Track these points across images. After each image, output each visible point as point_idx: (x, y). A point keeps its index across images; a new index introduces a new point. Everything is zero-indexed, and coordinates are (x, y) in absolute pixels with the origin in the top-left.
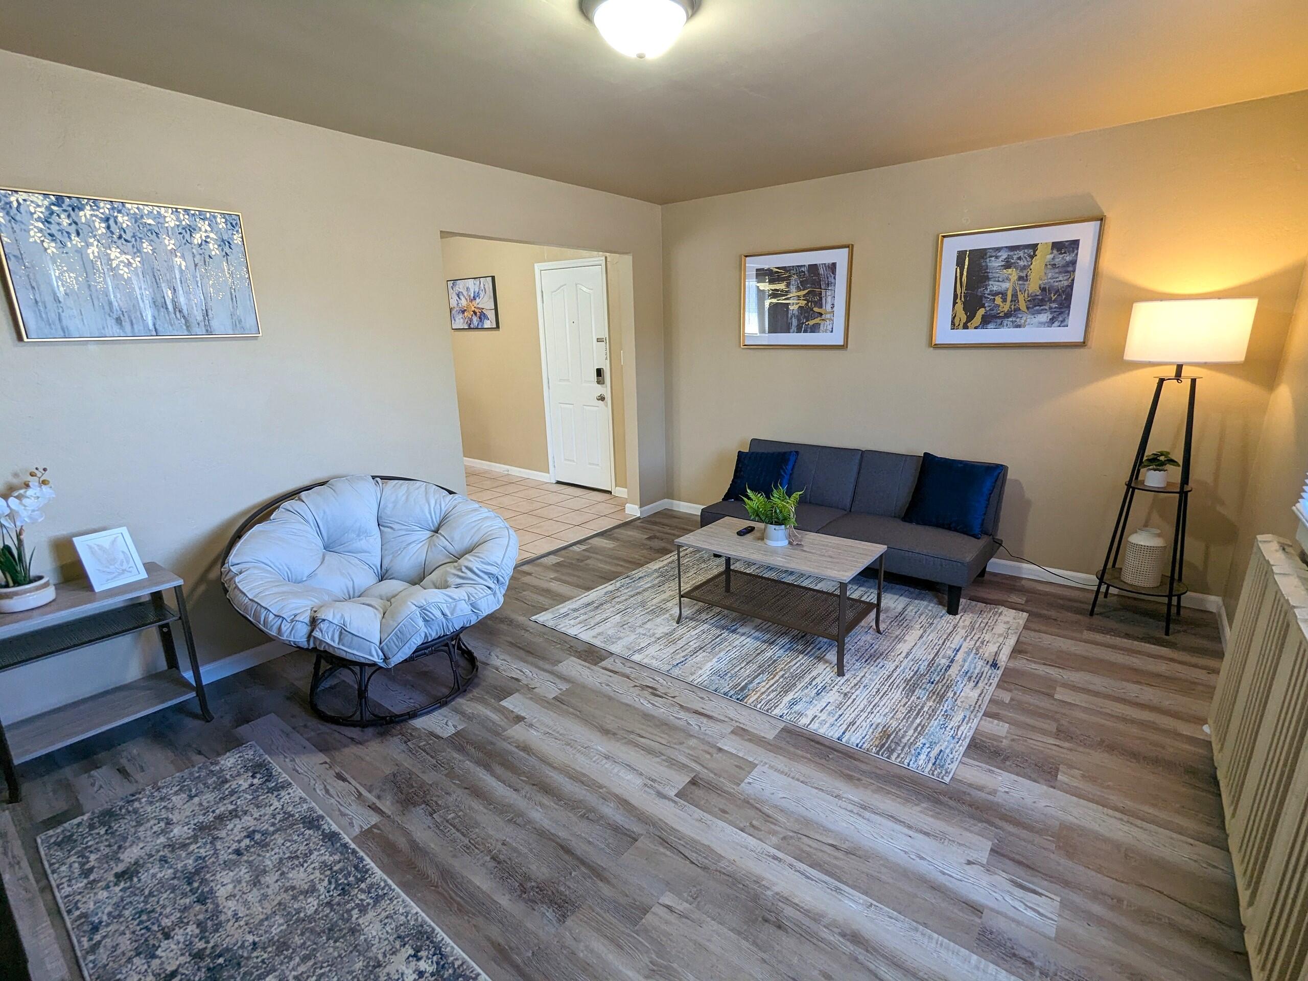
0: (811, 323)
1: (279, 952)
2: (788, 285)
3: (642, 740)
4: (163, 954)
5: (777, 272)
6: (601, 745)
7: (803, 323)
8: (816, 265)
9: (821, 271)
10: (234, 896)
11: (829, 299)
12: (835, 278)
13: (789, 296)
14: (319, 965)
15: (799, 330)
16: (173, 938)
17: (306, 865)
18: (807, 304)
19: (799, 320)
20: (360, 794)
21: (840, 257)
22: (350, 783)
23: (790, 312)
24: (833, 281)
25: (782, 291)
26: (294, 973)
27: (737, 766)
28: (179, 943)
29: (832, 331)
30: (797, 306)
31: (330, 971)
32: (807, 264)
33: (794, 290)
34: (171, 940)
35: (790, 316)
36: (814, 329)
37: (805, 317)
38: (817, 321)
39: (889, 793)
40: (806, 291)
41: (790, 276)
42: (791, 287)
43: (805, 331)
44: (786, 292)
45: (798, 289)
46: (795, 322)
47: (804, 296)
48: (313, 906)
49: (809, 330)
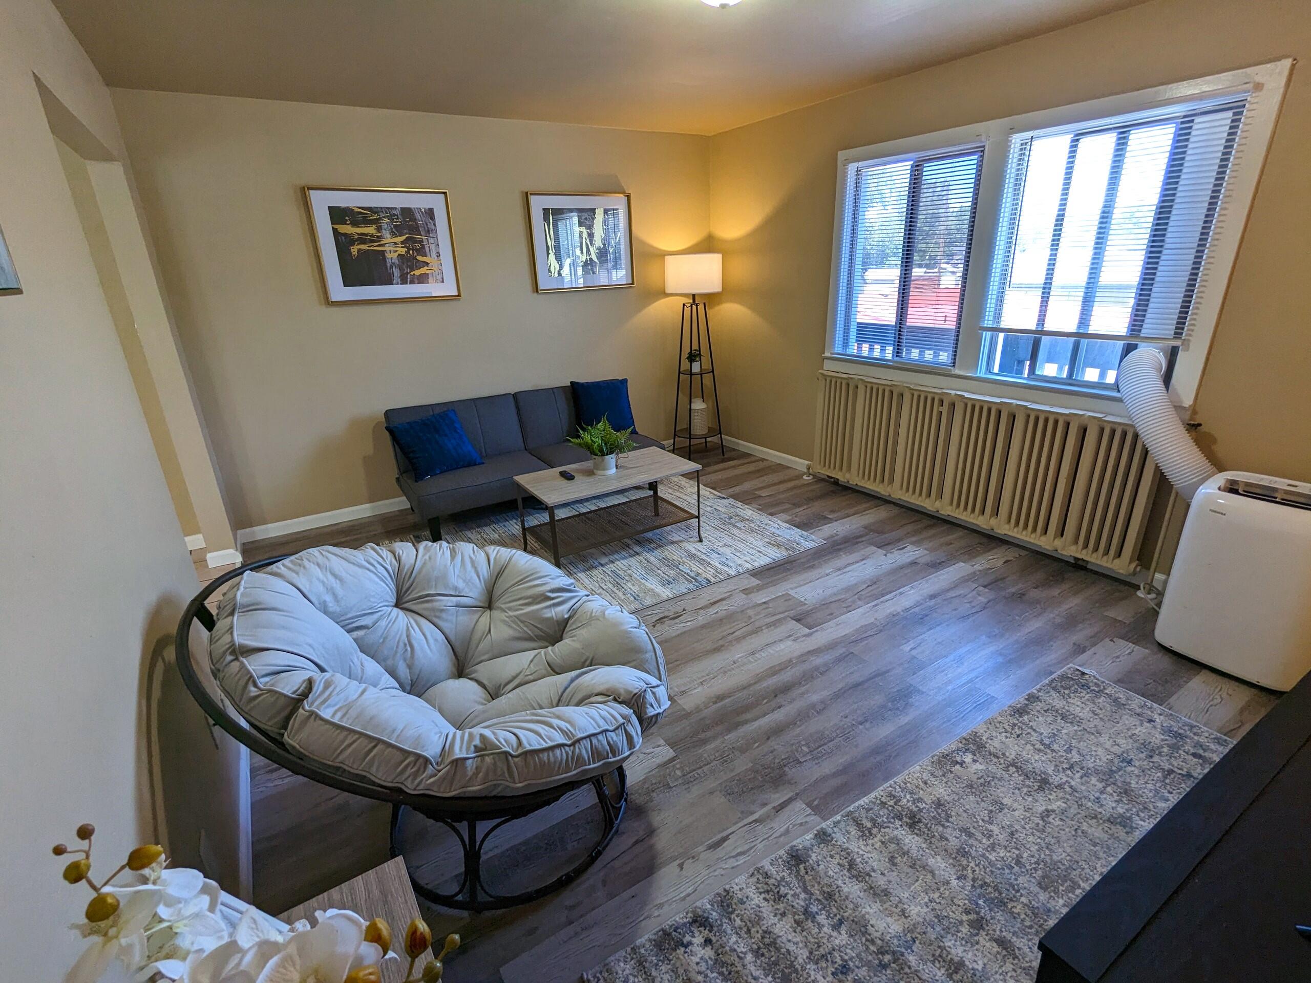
0: (417, 272)
1: (966, 854)
2: (379, 229)
3: (736, 633)
4: (980, 962)
5: (360, 213)
6: (737, 653)
7: (407, 273)
8: (410, 209)
9: (418, 216)
10: (903, 911)
11: (433, 247)
12: (435, 225)
13: (382, 243)
14: (976, 825)
15: (404, 281)
16: (962, 958)
17: (861, 852)
18: (408, 252)
19: (401, 269)
20: (756, 821)
21: (436, 203)
22: (733, 833)
23: (388, 261)
24: (433, 227)
25: (372, 236)
26: (984, 841)
27: (786, 601)
28: (965, 951)
29: (443, 282)
30: (396, 254)
31: (979, 815)
32: (399, 206)
33: (389, 236)
34: (964, 959)
35: (388, 265)
36: (423, 279)
37: (408, 266)
38: (423, 270)
39: (829, 559)
40: (403, 238)
41: (380, 219)
42: (384, 231)
43: (412, 282)
44: (378, 237)
45: (393, 234)
46: (396, 273)
47: (402, 243)
48: (913, 838)
49: (416, 281)
